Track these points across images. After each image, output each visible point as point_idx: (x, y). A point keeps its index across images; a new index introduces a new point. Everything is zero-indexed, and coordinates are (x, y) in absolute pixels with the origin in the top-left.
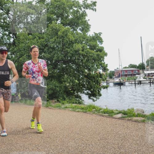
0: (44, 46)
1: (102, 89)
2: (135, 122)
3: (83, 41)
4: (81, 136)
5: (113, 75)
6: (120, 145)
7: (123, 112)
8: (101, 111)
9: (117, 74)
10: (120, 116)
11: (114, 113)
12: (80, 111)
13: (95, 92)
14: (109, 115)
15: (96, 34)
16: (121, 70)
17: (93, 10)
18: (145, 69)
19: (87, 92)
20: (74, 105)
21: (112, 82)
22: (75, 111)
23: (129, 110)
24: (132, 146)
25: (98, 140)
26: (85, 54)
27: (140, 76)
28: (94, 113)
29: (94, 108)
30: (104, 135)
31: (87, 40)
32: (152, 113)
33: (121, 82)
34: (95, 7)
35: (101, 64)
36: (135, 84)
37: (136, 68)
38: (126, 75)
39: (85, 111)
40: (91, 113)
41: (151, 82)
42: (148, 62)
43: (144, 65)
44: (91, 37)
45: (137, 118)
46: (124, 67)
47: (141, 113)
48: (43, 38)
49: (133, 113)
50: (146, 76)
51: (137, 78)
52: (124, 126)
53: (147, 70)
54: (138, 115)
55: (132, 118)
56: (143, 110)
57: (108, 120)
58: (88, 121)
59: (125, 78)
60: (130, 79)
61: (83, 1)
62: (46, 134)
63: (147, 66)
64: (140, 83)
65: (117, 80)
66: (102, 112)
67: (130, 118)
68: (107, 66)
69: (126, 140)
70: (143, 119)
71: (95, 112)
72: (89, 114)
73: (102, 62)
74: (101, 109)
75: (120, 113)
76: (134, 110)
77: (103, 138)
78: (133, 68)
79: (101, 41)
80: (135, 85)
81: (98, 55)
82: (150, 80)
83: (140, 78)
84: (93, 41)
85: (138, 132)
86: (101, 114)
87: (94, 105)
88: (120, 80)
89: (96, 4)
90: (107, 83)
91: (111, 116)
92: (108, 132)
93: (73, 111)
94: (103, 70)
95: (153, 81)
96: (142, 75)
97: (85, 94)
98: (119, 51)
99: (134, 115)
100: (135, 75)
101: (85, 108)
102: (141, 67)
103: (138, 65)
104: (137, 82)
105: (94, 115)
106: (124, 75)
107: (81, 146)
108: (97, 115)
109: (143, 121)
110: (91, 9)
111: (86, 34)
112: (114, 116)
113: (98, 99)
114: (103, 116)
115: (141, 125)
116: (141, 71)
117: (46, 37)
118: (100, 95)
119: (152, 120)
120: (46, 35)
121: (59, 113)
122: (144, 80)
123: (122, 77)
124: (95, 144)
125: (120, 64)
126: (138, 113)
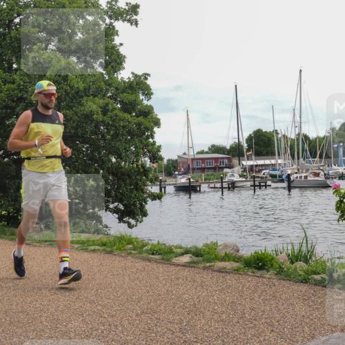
0: (15, 99)
1: (149, 201)
2: (220, 272)
3: (107, 91)
4: (99, 308)
5: (176, 168)
6: (186, 325)
7: (193, 250)
8: (145, 248)
9: (183, 167)
10: (186, 259)
11: (173, 252)
12: (99, 250)
13: (132, 207)
14: (163, 259)
15: (136, 76)
16: (193, 157)
17: (131, 24)
18: (243, 156)
19: (115, 207)
20: (84, 237)
21: (173, 184)
22: (86, 249)
23: (206, 245)
24: (210, 326)
25: (137, 315)
26: (110, 123)
27: (233, 172)
28: (130, 253)
29: (130, 241)
30: (149, 303)
31: (117, 89)
32: (255, 253)
33: (192, 184)
34: (135, 17)
35: (147, 145)
36: (222, 188)
37: (224, 154)
38: (203, 170)
39: (109, 249)
40: (123, 255)
41: (257, 183)
42: (249, 140)
43: (242, 147)
44: (125, 82)
45: (223, 263)
46: (199, 150)
47: (233, 253)
48: (14, 83)
49: (215, 252)
50: (245, 170)
51: (226, 175)
52: (194, 281)
53: (248, 159)
54: (226, 258)
55: (213, 264)
56: (237, 247)
57: (161, 269)
58: (115, 273)
59: (201, 176)
60: (212, 177)
61: (108, 3)
62: (18, 304)
63: (248, 150)
64: (233, 186)
65: (183, 180)
66: (147, 251)
67: (208, 265)
68: (159, 151)
69: (198, 313)
70: (236, 265)
71: (133, 251)
72: (118, 258)
73: (151, 140)
74: (146, 245)
75: (187, 252)
76: (217, 246)
77: (148, 309)
78: (218, 153)
79: (148, 93)
80: (222, 191)
81: (139, 125)
82: (254, 181)
83: (233, 175)
84: (129, 93)
85: (225, 294)
86: (144, 255)
87: (130, 236)
88: (189, 179)
89: (138, 10)
90: (160, 185)
91: (168, 260)
92: (160, 295)
93: (83, 249)
94: (150, 159)
95: (259, 183)
96: (237, 169)
97: (110, 211)
98: (188, 115)
99: (217, 258)
100: (223, 168)
101: (111, 243)
102: (236, 151)
103: (228, 148)
105: (129, 257)
106: (198, 169)
107: (97, 330)
108: (136, 257)
109: (237, 271)
110: (125, 20)
111: (115, 76)
112: (175, 260)
113: (140, 222)
114: (149, 260)
115: (231, 280)
116: (235, 161)
117: (21, 80)
118: (145, 214)
119: (256, 268)
120: (21, 75)
121: (49, 256)
122: (241, 179)
123: (193, 172)
124: (130, 323)
125: (190, 145)
126: (226, 253)
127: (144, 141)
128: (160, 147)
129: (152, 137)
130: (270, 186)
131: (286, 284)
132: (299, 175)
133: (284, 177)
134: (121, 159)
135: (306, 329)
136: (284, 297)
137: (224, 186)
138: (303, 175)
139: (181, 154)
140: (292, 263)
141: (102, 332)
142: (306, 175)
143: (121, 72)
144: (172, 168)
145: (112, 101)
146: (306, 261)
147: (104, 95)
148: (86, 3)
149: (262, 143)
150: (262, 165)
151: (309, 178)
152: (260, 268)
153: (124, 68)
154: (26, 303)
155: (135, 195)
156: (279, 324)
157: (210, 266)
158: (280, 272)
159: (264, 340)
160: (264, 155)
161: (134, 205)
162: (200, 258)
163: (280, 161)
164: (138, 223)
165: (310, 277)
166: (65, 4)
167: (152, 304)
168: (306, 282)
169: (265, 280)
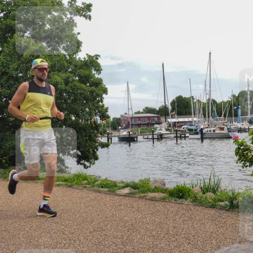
1: (100, 148)
2: (151, 200)
3: (68, 67)
4: (62, 227)
5: (119, 124)
6: (126, 240)
7: (131, 184)
8: (96, 183)
9: (124, 123)
10: (126, 191)
11: (117, 186)
12: (62, 185)
13: (87, 153)
14: (109, 191)
15: (89, 56)
16: (132, 116)
17: (86, 18)
18: (168, 115)
21: (117, 136)
23: (141, 181)
24: (144, 240)
25: (90, 232)
26: (71, 91)
27: (161, 127)
28: (85, 187)
29: (85, 178)
30: (99, 223)
31: (76, 66)
32: (177, 186)
33: (131, 136)
34: (89, 13)
35: (98, 107)
36: (153, 139)
37: (152, 113)
38: (139, 125)
39: (70, 184)
40: (80, 188)
41: (179, 135)
42: (173, 103)
43: (168, 108)
44: (81, 61)
45: (153, 193)
46: (137, 111)
47: (160, 186)
49: (147, 186)
50: (170, 126)
51: (156, 129)
52: (132, 207)
53: (172, 118)
54: (156, 190)
55: (146, 194)
56: (164, 182)
57: (108, 198)
58: (75, 201)
59: (138, 130)
60: (146, 131)
61: (69, 2)
63: (172, 111)
64: (161, 137)
65: (124, 133)
66: (98, 185)
67: (142, 195)
68: (107, 111)
69: (135, 230)
70: (162, 195)
71: (87, 186)
73: (100, 103)
74: (97, 181)
75: (127, 186)
76: (149, 181)
77: (98, 228)
78: (150, 113)
79: (99, 69)
80: (153, 141)
81: (92, 92)
82: (177, 134)
83: (161, 130)
84: (84, 69)
85: (155, 216)
86: (96, 188)
87: (85, 174)
88: (129, 132)
89: (91, 8)
90: (108, 137)
91: (113, 192)
92: (107, 218)
94: (100, 117)
95: (180, 135)
96: (164, 125)
98: (128, 85)
99: (149, 190)
100: (153, 124)
101: (71, 179)
102: (163, 112)
103: (158, 109)
104: (155, 136)
105: (85, 190)
106: (136, 125)
107: (60, 243)
108: (90, 190)
109: (164, 199)
110: (82, 15)
111: (74, 56)
112: (118, 192)
113: (93, 164)
114: (100, 192)
115: (159, 206)
116: (163, 119)
117: (5, 59)
118: (96, 158)
119: (177, 197)
120: (4, 56)
121: (25, 189)
122: (167, 132)
123: (132, 127)
124: (85, 238)
125: (130, 108)
126: (155, 187)
127: (95, 104)
128: (107, 108)
129: (102, 101)
130: (188, 137)
131: (200, 208)
132: (209, 129)
133: (198, 130)
134: (79, 117)
135: (214, 242)
136: (197, 218)
137: (154, 137)
138: (212, 129)
139: (123, 114)
140: (204, 193)
141: (65, 245)
142: (214, 129)
143: (79, 53)
144: (116, 124)
145: (71, 75)
146: (214, 192)
147: (66, 71)
148: (52, 2)
149: (182, 106)
150: (182, 122)
151: (216, 132)
152: (181, 197)
153: (81, 51)
154: (8, 224)
155: (89, 145)
156: (194, 238)
157: (145, 196)
158: (195, 200)
159: (183, 250)
160: (183, 115)
161: (89, 151)
162: (137, 191)
163: (195, 119)
164: (92, 165)
165: (217, 204)
166: (37, 3)
167: (101, 224)
168: (214, 208)
169: (184, 206)
